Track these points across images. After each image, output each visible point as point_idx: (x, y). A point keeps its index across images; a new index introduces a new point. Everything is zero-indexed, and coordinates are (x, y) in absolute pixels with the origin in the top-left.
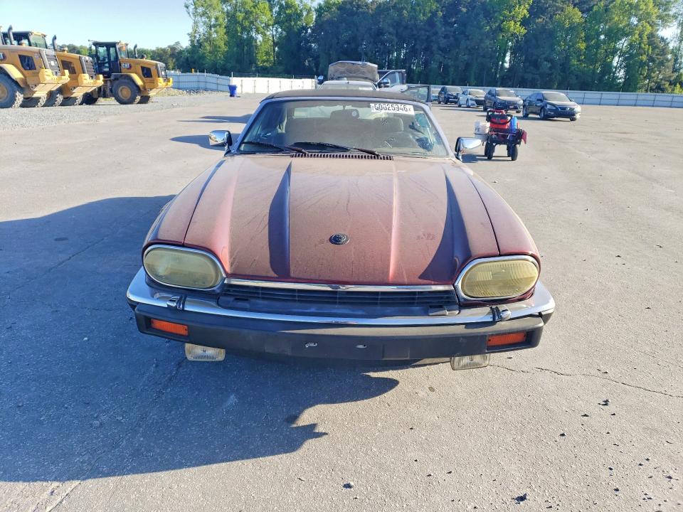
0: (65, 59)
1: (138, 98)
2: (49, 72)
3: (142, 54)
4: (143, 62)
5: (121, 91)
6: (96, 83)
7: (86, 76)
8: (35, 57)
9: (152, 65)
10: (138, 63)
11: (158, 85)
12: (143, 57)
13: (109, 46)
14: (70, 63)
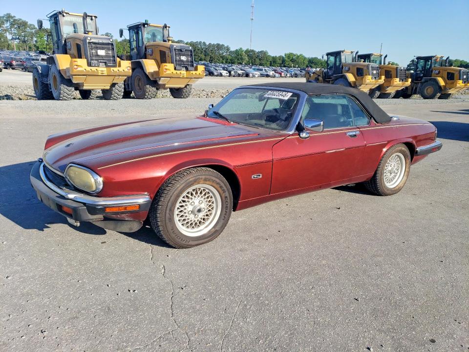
0: (388, 69)
1: (439, 95)
2: (370, 77)
3: (451, 63)
4: (450, 69)
5: (427, 89)
6: (404, 84)
7: (398, 79)
8: (365, 68)
9: (456, 70)
10: (445, 70)
11: (456, 86)
12: (451, 65)
13: (427, 59)
14: (390, 71)
